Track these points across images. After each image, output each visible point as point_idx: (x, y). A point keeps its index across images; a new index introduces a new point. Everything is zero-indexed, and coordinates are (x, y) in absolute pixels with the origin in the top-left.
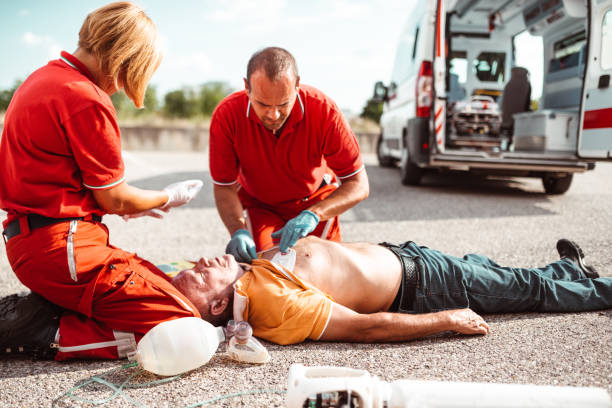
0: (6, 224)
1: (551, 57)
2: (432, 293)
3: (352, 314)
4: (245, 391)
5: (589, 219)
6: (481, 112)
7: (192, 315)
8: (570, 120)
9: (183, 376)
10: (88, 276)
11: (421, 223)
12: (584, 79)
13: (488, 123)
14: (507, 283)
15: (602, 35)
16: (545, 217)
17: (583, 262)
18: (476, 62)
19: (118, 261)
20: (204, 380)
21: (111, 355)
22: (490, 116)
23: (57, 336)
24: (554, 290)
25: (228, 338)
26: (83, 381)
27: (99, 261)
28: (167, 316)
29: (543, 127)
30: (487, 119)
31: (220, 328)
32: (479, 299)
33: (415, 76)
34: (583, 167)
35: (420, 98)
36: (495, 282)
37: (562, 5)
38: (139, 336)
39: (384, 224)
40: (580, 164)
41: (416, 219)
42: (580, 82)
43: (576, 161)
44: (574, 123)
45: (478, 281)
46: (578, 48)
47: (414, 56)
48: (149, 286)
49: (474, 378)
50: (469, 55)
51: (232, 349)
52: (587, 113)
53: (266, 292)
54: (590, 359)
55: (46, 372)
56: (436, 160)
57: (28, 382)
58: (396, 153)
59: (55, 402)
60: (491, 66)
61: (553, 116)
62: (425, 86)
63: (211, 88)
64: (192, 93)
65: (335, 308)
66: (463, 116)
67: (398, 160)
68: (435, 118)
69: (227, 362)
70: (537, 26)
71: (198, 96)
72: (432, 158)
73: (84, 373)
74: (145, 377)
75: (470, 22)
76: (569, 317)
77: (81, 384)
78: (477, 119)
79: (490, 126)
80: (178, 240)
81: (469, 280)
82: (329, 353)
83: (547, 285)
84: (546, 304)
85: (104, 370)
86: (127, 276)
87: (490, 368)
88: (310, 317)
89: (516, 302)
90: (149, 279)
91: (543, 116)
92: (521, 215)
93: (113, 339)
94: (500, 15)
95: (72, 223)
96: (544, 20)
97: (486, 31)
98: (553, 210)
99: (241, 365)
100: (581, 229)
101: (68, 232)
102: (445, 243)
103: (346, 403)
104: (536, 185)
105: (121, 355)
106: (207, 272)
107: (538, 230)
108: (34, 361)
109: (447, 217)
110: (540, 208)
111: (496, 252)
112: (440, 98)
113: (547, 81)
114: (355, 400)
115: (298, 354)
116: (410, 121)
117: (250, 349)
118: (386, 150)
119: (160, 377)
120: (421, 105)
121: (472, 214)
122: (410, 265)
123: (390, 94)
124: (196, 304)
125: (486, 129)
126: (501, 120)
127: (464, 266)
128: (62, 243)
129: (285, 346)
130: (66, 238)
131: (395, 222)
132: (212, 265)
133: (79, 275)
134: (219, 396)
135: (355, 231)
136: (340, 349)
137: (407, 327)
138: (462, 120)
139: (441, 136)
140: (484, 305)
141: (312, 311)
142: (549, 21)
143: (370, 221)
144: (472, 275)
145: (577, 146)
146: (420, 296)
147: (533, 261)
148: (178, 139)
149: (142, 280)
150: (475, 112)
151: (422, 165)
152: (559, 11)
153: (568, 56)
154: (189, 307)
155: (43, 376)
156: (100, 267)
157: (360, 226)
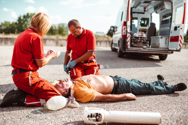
0: (13, 71)
1: (162, 20)
2: (122, 89)
3: (101, 95)
4: (73, 114)
5: (170, 68)
6: (141, 36)
7: (60, 95)
8: (166, 39)
9: (58, 110)
10: (34, 85)
11: (122, 69)
12: (170, 27)
13: (143, 40)
14: (142, 87)
15: (175, 15)
16: (158, 67)
17: (164, 81)
18: (140, 21)
19: (41, 81)
20: (63, 111)
21: (39, 105)
22: (143, 38)
23: (26, 100)
24: (154, 89)
25: (69, 101)
26: (33, 111)
27: (37, 81)
28: (53, 95)
29: (159, 41)
30: (142, 38)
31: (67, 98)
32: (134, 91)
33: (122, 26)
34: (170, 53)
35: (123, 32)
36: (139, 87)
37: (164, 6)
38: (46, 100)
39: (112, 69)
40: (169, 52)
41: (121, 68)
42: (169, 28)
43: (168, 51)
44: (167, 40)
45: (134, 86)
46: (169, 18)
47: (121, 20)
48: (49, 87)
49: (131, 111)
50: (138, 19)
51: (70, 104)
52: (171, 37)
53: (79, 89)
54: (161, 107)
55: (23, 109)
56: (128, 50)
57: (19, 112)
58: (117, 48)
59: (27, 116)
60: (144, 22)
61: (161, 38)
62: (124, 29)
63: (61, 26)
64: (55, 27)
65: (97, 93)
66: (136, 37)
67: (117, 49)
68: (127, 38)
69: (69, 107)
70: (158, 11)
71: (57, 28)
72: (126, 49)
73: (33, 110)
74: (48, 111)
75: (138, 9)
76: (158, 96)
77: (32, 112)
78: (140, 39)
79: (144, 41)
80: (54, 74)
81: (132, 86)
82: (94, 105)
83: (152, 87)
84: (152, 92)
85: (38, 109)
86: (44, 85)
87: (135, 108)
88: (90, 96)
89: (144, 92)
90: (49, 85)
91: (159, 38)
92: (151, 67)
93: (40, 101)
94: (147, 7)
95: (30, 72)
96: (160, 10)
97: (143, 12)
98: (160, 65)
99: (72, 108)
100: (168, 71)
101: (29, 74)
102: (128, 75)
103: (98, 116)
104: (157, 57)
105: (42, 105)
106: (63, 83)
107: (155, 71)
108: (20, 107)
109: (130, 67)
110: (157, 64)
111: (142, 78)
112: (129, 33)
113: (161, 27)
114: (100, 115)
115: (87, 105)
116: (120, 39)
117: (74, 104)
118: (113, 46)
119: (52, 111)
120: (123, 34)
121: (137, 66)
122: (116, 82)
123: (115, 30)
124: (60, 92)
125: (143, 41)
126: (146, 39)
127: (131, 82)
128: (28, 77)
129: (83, 103)
130: (29, 75)
131: (115, 69)
132: (63, 81)
133: (32, 84)
134: (67, 115)
135: (103, 71)
136: (98, 104)
137: (115, 98)
138: (135, 39)
139: (129, 44)
140: (136, 93)
141: (91, 94)
142: (161, 10)
143: (108, 69)
144: (132, 85)
145: (168, 46)
146: (119, 90)
147: (152, 80)
148: (52, 42)
149: (47, 86)
150: (139, 36)
151: (124, 52)
152: (163, 7)
153: (166, 20)
154: (59, 93)
155: (23, 110)
156: (37, 82)
157: (105, 70)
